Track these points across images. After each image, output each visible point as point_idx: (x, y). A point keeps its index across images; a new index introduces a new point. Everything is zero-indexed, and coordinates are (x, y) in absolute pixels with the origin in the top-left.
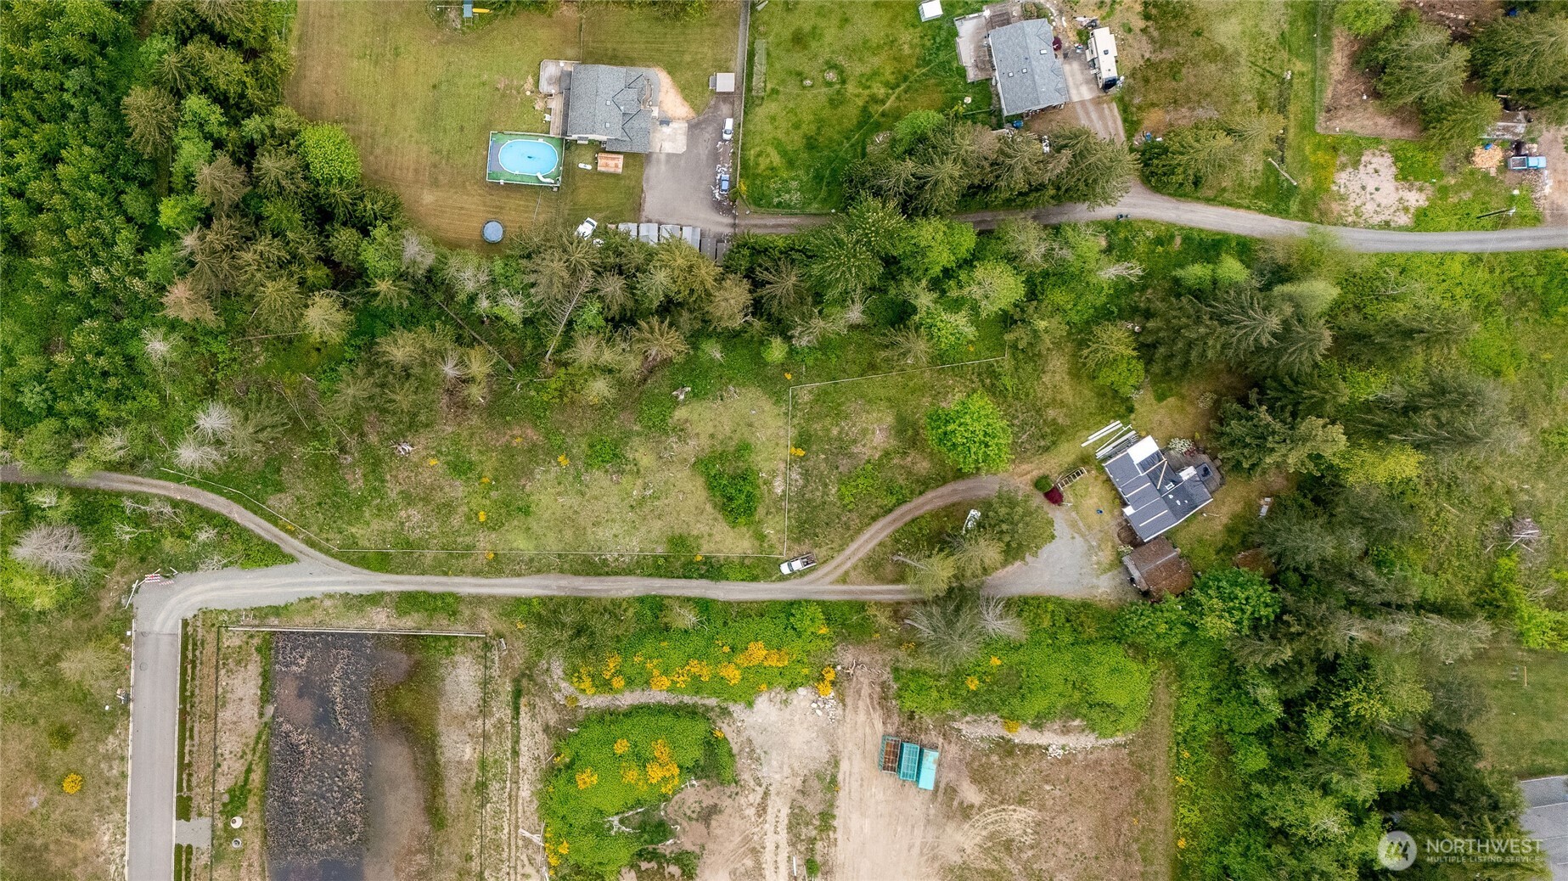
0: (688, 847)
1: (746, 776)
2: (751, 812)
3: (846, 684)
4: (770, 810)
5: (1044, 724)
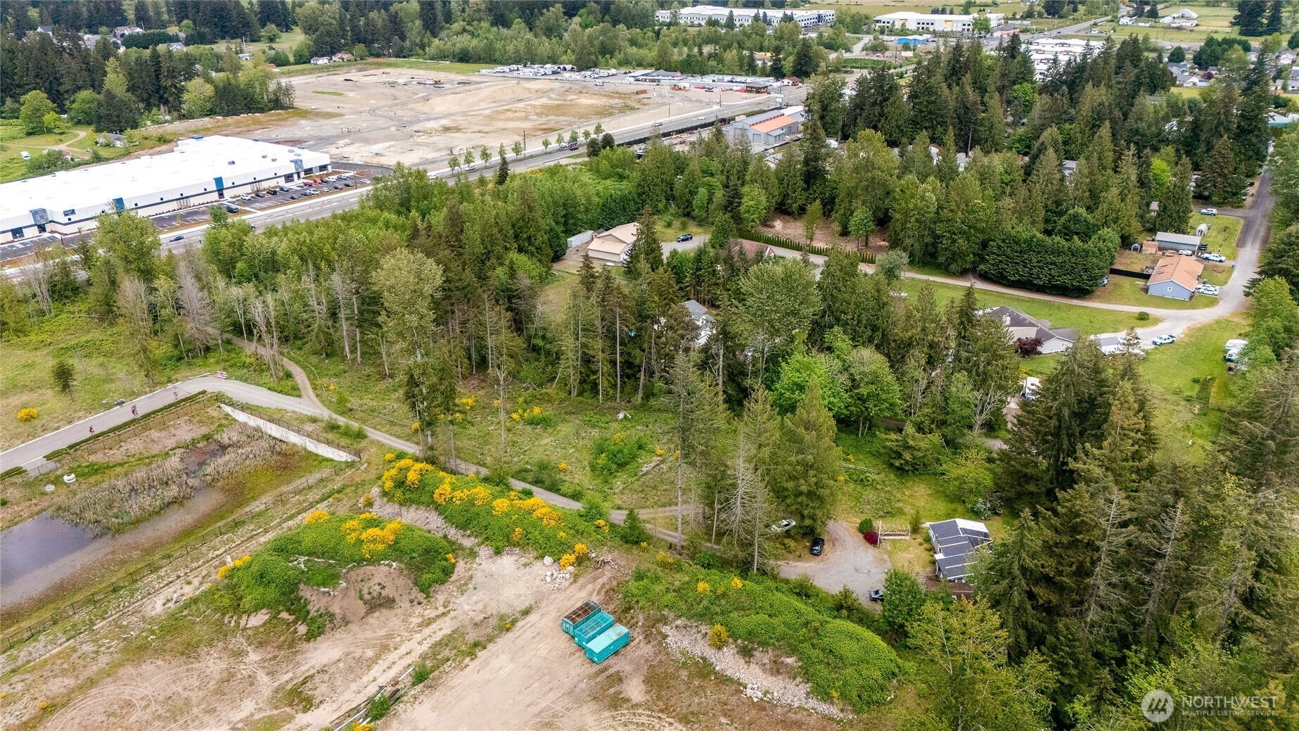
0: (336, 609)
1: (441, 598)
2: (415, 621)
3: (590, 570)
4: (434, 626)
5: (754, 653)
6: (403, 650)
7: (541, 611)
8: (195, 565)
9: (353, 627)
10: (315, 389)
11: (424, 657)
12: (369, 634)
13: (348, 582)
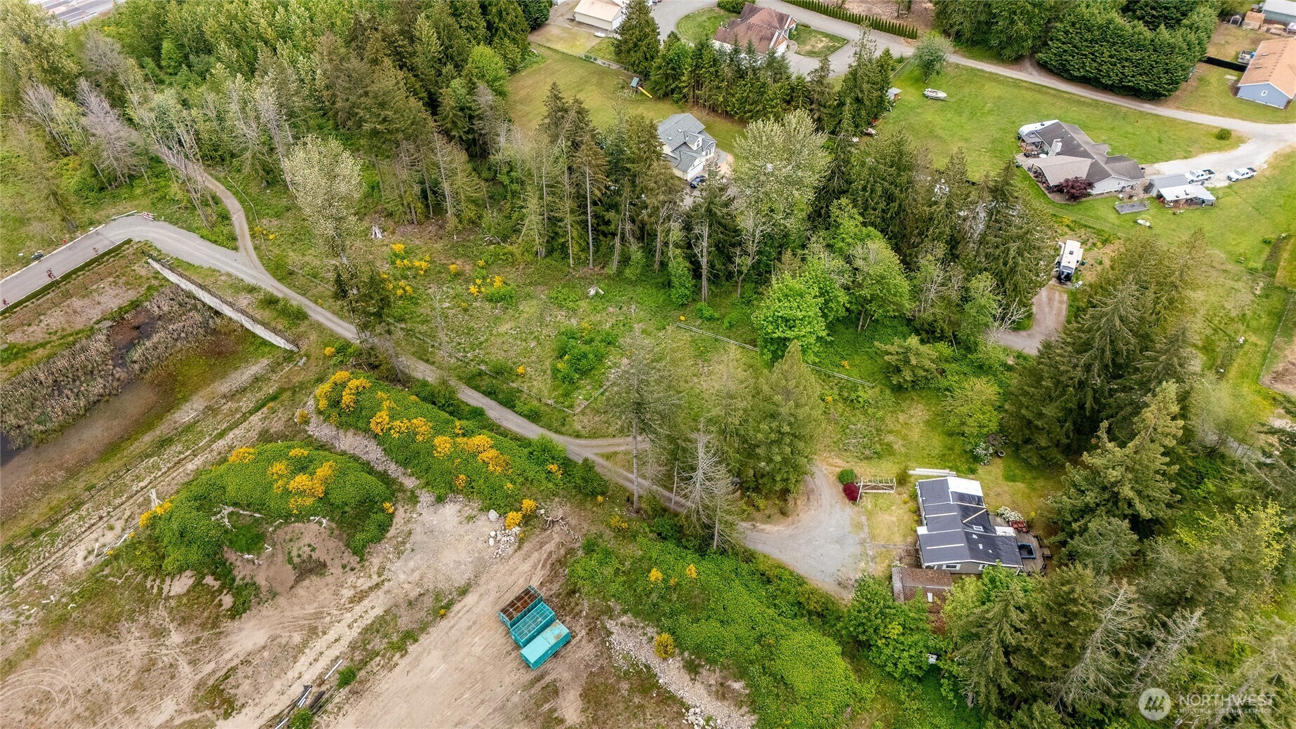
0: (261, 580)
1: (376, 561)
2: (347, 593)
3: (537, 531)
4: (366, 602)
5: (701, 670)
6: (331, 635)
7: (481, 590)
8: (118, 501)
9: (281, 600)
10: (253, 236)
11: (353, 647)
12: (297, 612)
13: (274, 546)
